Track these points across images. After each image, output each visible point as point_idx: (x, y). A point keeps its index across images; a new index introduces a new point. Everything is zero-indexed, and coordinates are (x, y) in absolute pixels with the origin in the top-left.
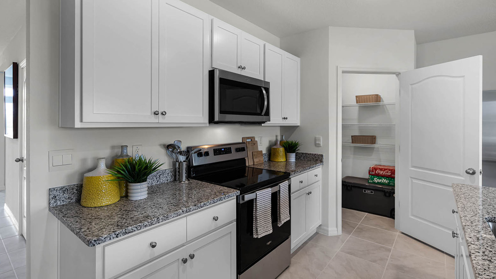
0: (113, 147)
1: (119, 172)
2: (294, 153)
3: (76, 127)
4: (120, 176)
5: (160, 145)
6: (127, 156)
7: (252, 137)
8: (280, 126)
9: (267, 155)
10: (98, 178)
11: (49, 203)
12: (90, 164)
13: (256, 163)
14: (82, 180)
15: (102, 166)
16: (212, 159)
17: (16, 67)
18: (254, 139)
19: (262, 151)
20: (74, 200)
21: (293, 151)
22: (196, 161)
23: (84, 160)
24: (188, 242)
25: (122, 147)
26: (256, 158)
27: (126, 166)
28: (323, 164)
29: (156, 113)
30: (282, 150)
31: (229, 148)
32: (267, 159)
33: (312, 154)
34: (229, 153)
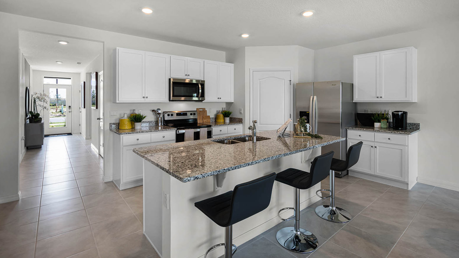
0: (131, 110)
1: (131, 118)
2: (229, 117)
3: (117, 102)
4: (131, 119)
5: (150, 110)
6: (135, 113)
7: (204, 108)
8: (226, 102)
9: (214, 118)
10: (124, 120)
11: (110, 128)
12: (122, 116)
13: (204, 122)
14: (119, 121)
15: (126, 116)
16: (175, 117)
17: (97, 73)
18: (205, 109)
19: (209, 116)
20: (117, 128)
21: (228, 116)
22: (167, 118)
23: (120, 115)
24: (151, 143)
25: (133, 110)
26: (205, 119)
27: (133, 117)
28: (243, 124)
29: (144, 97)
30: (222, 115)
31: (186, 113)
32: (214, 121)
33: (238, 118)
34: (186, 115)
